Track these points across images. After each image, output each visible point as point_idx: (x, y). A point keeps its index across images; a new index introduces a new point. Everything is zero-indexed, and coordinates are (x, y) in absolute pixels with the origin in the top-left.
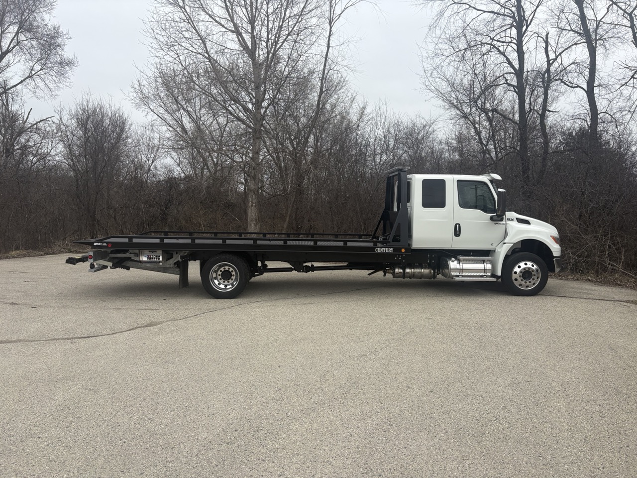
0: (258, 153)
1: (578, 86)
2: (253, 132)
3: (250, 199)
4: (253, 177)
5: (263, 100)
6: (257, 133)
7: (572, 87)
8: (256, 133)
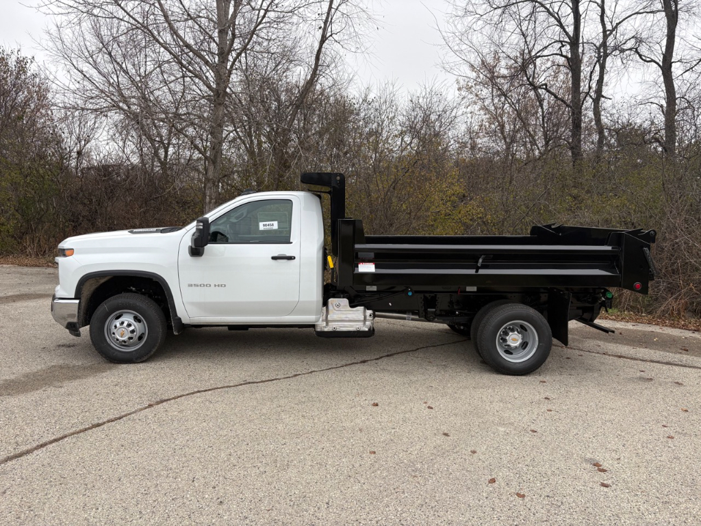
1: (652, 61)
2: (214, 95)
3: (208, 192)
4: (212, 160)
6: (221, 96)
8: (219, 96)
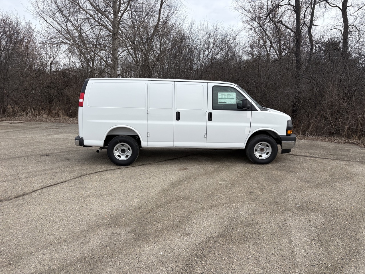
0: (116, 50)
1: (337, 6)
2: (112, 34)
4: (113, 67)
5: (119, 11)
7: (333, 7)
